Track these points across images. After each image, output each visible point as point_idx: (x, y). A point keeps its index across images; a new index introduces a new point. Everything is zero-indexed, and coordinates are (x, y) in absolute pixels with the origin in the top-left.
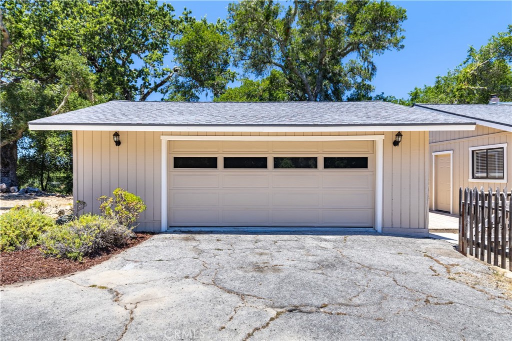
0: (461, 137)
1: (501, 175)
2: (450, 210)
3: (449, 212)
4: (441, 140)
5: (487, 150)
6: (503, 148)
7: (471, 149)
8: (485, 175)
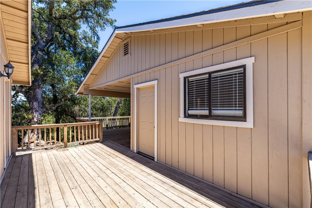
0: (167, 60)
1: (240, 113)
2: (154, 155)
3: (153, 159)
4: (144, 68)
5: (210, 74)
6: (244, 67)
7: (182, 76)
8: (206, 112)
